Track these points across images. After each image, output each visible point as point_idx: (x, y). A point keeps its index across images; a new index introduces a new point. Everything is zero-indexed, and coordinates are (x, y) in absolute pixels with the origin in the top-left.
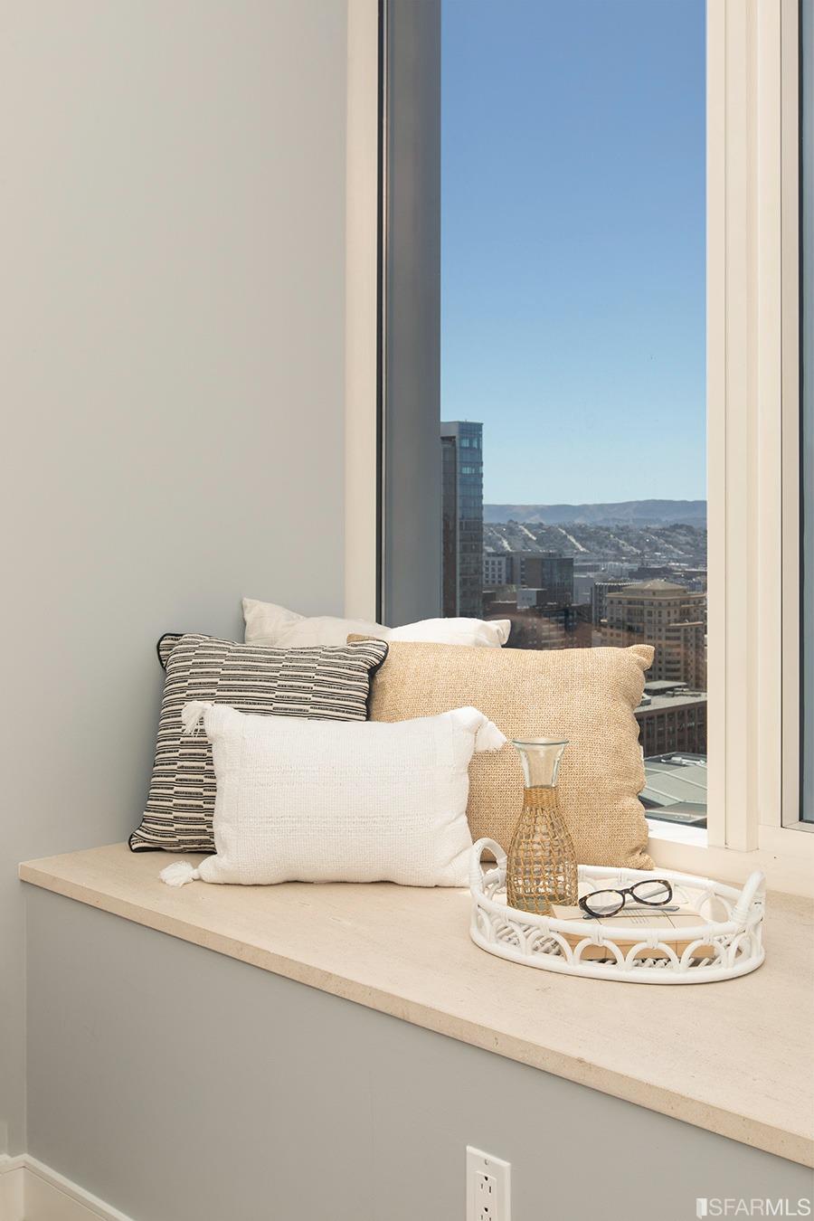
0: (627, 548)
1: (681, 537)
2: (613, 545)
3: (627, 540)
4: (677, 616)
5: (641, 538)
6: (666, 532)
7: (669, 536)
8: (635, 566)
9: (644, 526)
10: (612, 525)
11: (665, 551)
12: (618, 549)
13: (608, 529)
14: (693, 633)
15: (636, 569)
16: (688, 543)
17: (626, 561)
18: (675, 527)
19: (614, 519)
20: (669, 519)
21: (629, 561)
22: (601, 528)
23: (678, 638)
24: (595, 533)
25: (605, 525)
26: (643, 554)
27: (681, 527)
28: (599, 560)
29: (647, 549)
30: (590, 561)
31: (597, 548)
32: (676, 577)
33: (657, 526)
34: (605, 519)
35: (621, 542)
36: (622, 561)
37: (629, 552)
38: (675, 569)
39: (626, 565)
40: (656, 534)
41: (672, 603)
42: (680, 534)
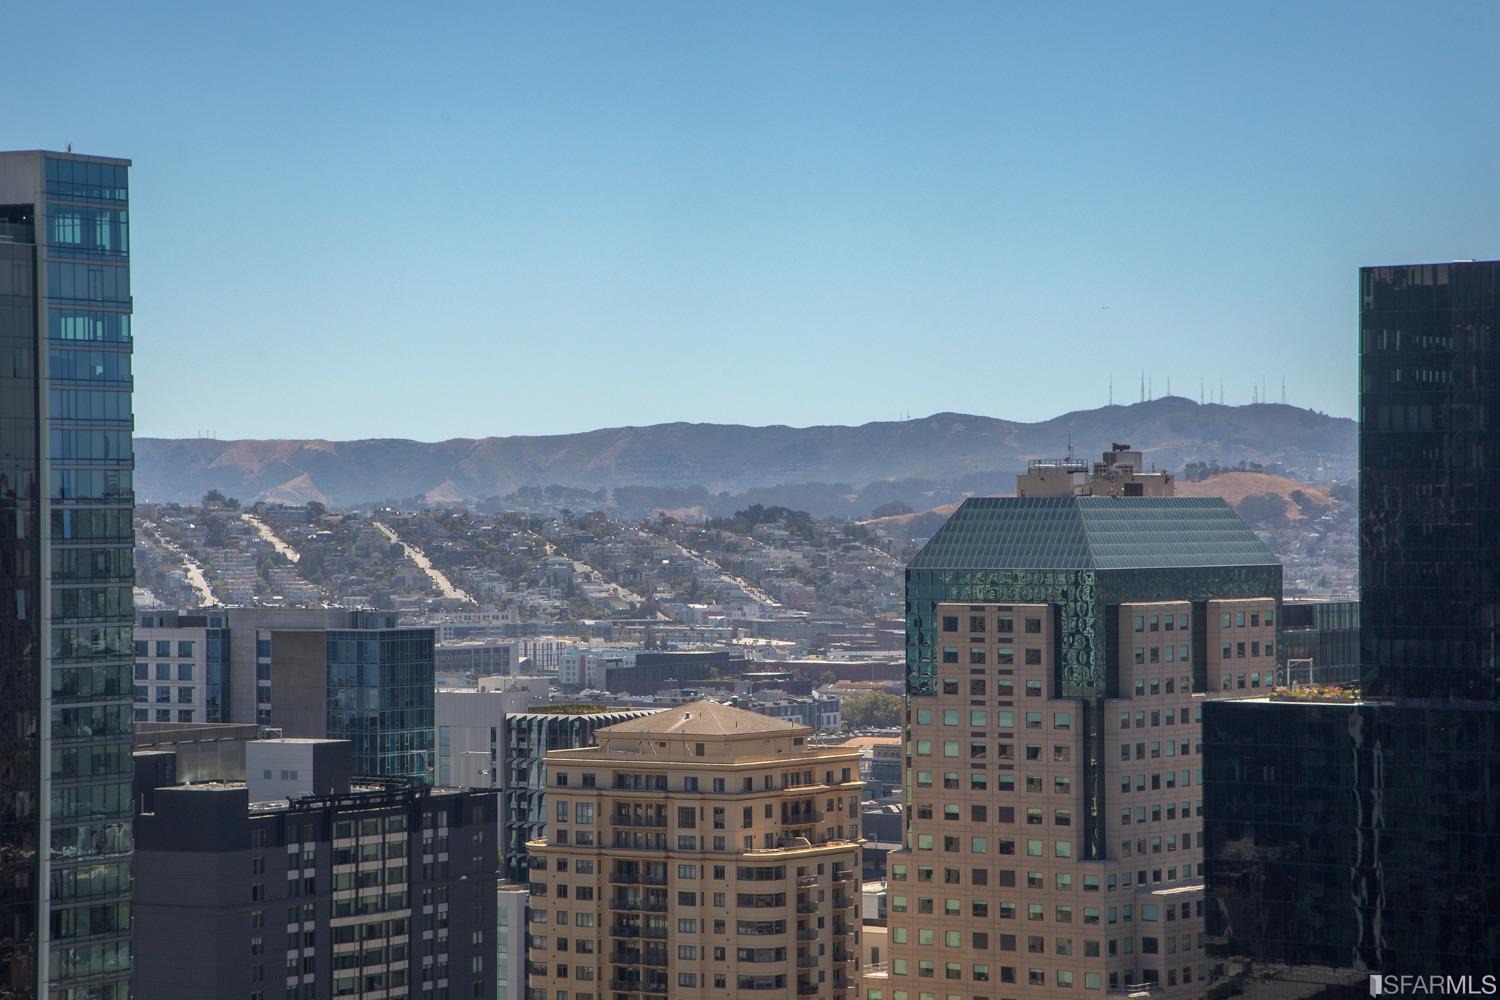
0: (598, 590)
1: (773, 552)
2: (555, 580)
3: (601, 561)
4: (774, 825)
5: (643, 552)
6: (725, 534)
7: (732, 548)
8: (626, 650)
9: (654, 516)
10: (549, 508)
11: (721, 596)
12: (571, 591)
13: (536, 524)
14: (825, 883)
15: (629, 659)
16: (794, 572)
17: (597, 632)
18: (754, 516)
19: (556, 491)
20: (734, 488)
21: (606, 633)
22: (514, 521)
23: (778, 900)
24: (498, 537)
25: (527, 511)
26: (650, 609)
27: (771, 515)
28: (510, 631)
29: (663, 593)
30: (481, 632)
31: (501, 588)
32: (757, 686)
33: (695, 512)
34: (523, 491)
35: (580, 567)
36: (584, 633)
37: (605, 603)
38: (754, 657)
39: (597, 644)
40: (693, 541)
41: (758, 782)
42: (768, 540)
